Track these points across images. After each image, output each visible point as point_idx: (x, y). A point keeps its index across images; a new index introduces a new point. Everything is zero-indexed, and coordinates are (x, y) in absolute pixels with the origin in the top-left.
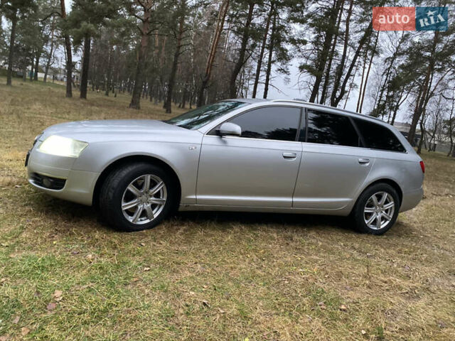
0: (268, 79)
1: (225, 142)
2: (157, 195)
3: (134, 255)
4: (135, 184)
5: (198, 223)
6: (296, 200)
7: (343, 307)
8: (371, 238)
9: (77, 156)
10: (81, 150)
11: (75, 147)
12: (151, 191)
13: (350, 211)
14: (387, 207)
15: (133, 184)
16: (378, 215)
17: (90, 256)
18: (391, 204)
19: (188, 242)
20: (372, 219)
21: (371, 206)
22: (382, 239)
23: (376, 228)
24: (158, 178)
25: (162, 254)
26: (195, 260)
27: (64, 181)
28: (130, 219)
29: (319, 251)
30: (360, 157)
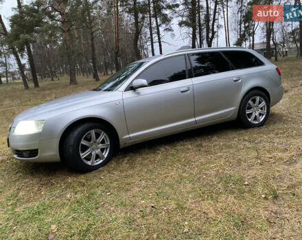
0: (159, 39)
1: (138, 93)
2: (103, 142)
3: (98, 187)
4: (86, 139)
5: (136, 153)
6: (197, 119)
7: (246, 183)
8: (256, 130)
9: (41, 130)
10: (42, 126)
11: (38, 125)
12: (98, 140)
13: (236, 116)
14: (261, 106)
15: (84, 139)
16: (256, 113)
17: (68, 196)
18: (263, 103)
19: (132, 167)
20: (253, 117)
21: (250, 108)
22: (263, 129)
23: (257, 123)
24: (100, 130)
25: (116, 180)
26: (139, 179)
27: (37, 150)
28: (89, 163)
29: (222, 149)
30: (234, 77)
